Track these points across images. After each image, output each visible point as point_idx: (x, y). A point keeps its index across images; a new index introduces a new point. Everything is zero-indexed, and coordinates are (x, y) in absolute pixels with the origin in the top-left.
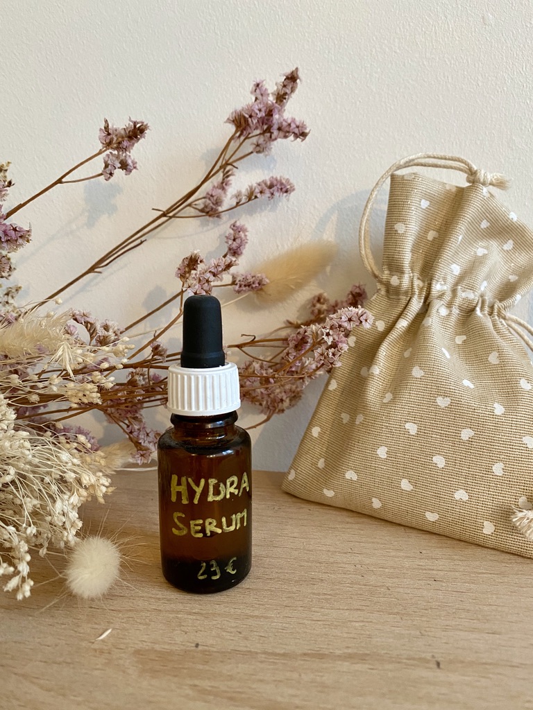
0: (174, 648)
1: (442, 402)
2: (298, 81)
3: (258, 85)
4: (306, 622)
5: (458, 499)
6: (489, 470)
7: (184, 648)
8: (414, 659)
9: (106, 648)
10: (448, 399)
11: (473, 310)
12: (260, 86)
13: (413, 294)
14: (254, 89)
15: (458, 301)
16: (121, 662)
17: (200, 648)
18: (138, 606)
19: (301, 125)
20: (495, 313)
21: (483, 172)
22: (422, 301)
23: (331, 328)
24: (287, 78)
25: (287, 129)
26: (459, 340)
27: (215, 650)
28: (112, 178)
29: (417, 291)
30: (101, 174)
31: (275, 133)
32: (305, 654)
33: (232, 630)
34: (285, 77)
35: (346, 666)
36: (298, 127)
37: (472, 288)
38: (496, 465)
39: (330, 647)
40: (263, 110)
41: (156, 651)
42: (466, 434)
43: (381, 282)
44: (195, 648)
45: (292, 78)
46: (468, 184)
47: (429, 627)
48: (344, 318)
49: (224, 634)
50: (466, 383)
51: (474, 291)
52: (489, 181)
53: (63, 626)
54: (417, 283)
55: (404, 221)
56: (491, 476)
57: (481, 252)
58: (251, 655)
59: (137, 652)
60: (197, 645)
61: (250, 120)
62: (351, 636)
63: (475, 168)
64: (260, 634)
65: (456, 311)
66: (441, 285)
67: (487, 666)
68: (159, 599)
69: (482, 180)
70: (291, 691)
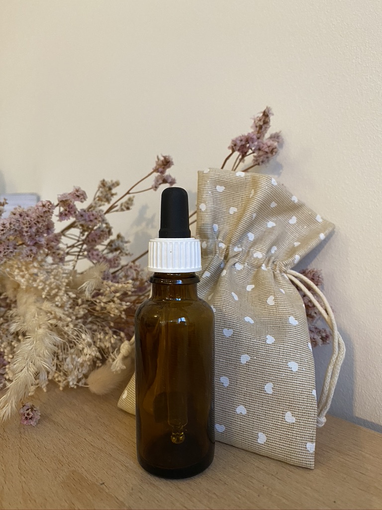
1: (227, 333)
5: (239, 413)
6: (262, 389)
10: (232, 330)
11: (260, 266)
13: (216, 253)
15: (250, 259)
20: (278, 268)
22: (222, 258)
26: (250, 288)
29: (218, 251)
37: (261, 251)
38: (268, 385)
42: (244, 359)
50: (248, 319)
55: (205, 202)
56: (264, 394)
57: (271, 225)
65: (248, 266)
66: (238, 247)
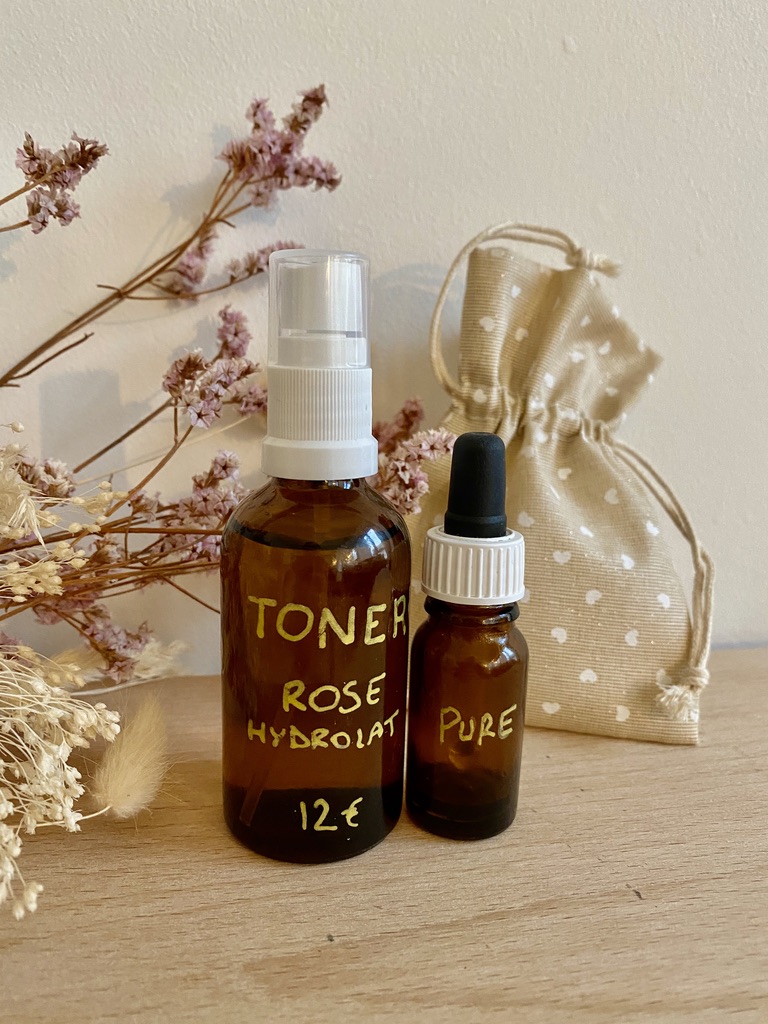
0: (300, 949)
1: (561, 557)
2: (324, 105)
3: (258, 106)
4: (458, 874)
5: (583, 681)
6: (621, 641)
7: (314, 946)
8: (609, 894)
9: (199, 972)
10: (568, 553)
11: (577, 434)
12: (261, 107)
13: (504, 413)
14: (252, 112)
15: (558, 423)
16: (234, 986)
17: (337, 940)
18: (212, 899)
19: (328, 168)
20: (603, 436)
21: (588, 252)
22: (516, 423)
23: (406, 460)
24: (307, 98)
25: (309, 173)
26: (563, 474)
27: (358, 938)
28: (45, 230)
29: (509, 409)
30: (27, 223)
31: (292, 177)
32: (479, 918)
33: (367, 905)
34: (303, 98)
35: (535, 921)
36: (324, 170)
37: (572, 405)
38: (630, 633)
39: (505, 901)
40: (278, 142)
41: (276, 959)
42: (592, 597)
43: (459, 397)
44: (329, 943)
45: (315, 99)
46: (569, 267)
47: (605, 851)
48: (425, 446)
49: (360, 913)
50: (585, 531)
51: (575, 410)
52: (595, 265)
53: (110, 955)
54: (509, 400)
55: (492, 314)
56: (624, 648)
57: (577, 357)
58: (410, 935)
59: (249, 967)
60: (331, 939)
61: (259, 156)
62: (521, 880)
63: (578, 245)
64: (407, 904)
65: (555, 436)
66: (538, 402)
67: (691, 885)
68: (238, 883)
69: (588, 262)
70: (487, 971)
